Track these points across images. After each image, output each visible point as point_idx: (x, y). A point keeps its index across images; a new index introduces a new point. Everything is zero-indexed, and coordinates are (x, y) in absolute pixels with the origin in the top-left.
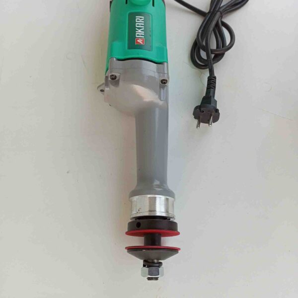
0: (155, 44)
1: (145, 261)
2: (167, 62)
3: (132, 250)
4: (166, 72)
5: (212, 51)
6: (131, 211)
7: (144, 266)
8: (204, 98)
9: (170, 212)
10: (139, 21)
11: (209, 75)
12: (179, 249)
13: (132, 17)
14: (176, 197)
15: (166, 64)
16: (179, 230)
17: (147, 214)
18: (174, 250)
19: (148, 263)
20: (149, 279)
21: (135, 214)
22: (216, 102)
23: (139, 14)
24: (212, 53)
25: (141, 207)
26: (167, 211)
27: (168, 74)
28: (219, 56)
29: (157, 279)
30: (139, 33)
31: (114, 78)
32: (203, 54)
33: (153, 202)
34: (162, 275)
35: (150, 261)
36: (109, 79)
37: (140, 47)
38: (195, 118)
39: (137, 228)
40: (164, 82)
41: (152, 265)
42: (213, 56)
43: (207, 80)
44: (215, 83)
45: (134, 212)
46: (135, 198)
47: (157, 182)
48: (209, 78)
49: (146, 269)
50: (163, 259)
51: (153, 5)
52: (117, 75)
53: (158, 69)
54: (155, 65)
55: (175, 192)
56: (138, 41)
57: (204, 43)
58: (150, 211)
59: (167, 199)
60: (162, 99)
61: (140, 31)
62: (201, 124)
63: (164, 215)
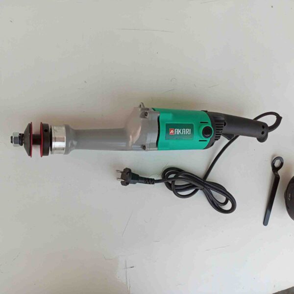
0: (172, 142)
1: (23, 134)
2: (158, 150)
3: (30, 127)
4: (151, 149)
5: (173, 182)
6: (56, 126)
7: (20, 134)
8: (138, 175)
9: (55, 151)
10: (187, 131)
11: (155, 179)
12: (31, 157)
13: (190, 126)
14: (65, 155)
15: (157, 149)
16: (43, 157)
17: (53, 136)
18: (30, 154)
19: (21, 137)
20: (12, 137)
21: (54, 128)
22: (135, 183)
23: (192, 131)
24: (172, 181)
25: (58, 132)
26: (56, 149)
27: (150, 150)
28: (169, 186)
29: (12, 142)
30: (178, 131)
31: (146, 114)
32: (172, 176)
33: (61, 140)
34: (14, 146)
35: (23, 138)
36: (146, 111)
37: (168, 131)
38: (124, 170)
39: (44, 129)
40: (144, 147)
41: (20, 140)
42: (170, 182)
43: (152, 178)
44: (149, 184)
45: (55, 128)
46: (64, 128)
47: (75, 143)
48: (154, 179)
49: (18, 136)
50: (24, 147)
51: (200, 141)
52: (147, 117)
53: (152, 143)
54: (156, 142)
55: (69, 155)
56: (172, 131)
57: (180, 176)
58: (55, 138)
59: (63, 149)
60: (133, 146)
61: (180, 131)
62: (121, 174)
63: (53, 147)
